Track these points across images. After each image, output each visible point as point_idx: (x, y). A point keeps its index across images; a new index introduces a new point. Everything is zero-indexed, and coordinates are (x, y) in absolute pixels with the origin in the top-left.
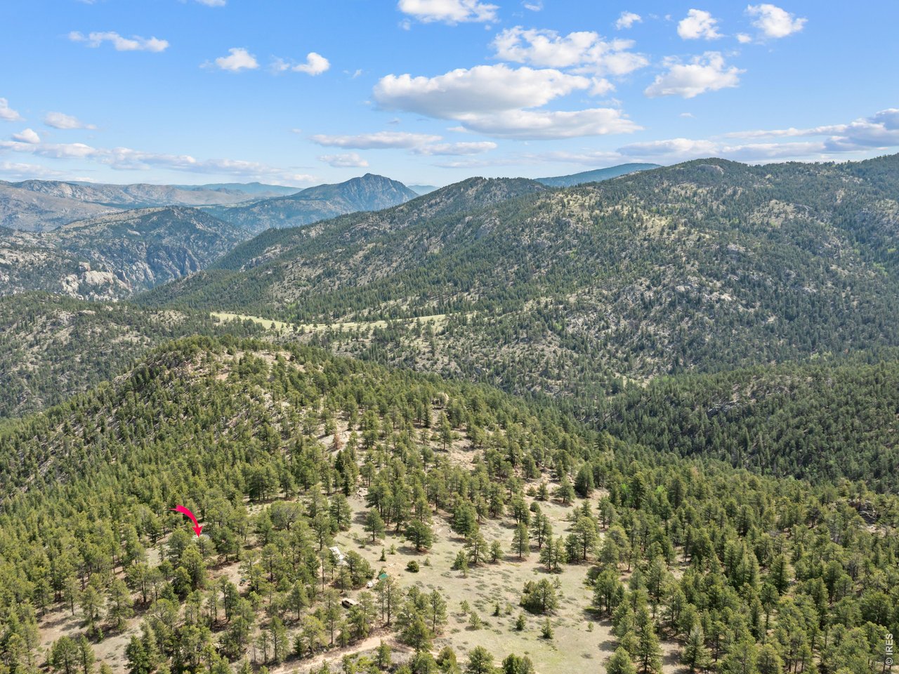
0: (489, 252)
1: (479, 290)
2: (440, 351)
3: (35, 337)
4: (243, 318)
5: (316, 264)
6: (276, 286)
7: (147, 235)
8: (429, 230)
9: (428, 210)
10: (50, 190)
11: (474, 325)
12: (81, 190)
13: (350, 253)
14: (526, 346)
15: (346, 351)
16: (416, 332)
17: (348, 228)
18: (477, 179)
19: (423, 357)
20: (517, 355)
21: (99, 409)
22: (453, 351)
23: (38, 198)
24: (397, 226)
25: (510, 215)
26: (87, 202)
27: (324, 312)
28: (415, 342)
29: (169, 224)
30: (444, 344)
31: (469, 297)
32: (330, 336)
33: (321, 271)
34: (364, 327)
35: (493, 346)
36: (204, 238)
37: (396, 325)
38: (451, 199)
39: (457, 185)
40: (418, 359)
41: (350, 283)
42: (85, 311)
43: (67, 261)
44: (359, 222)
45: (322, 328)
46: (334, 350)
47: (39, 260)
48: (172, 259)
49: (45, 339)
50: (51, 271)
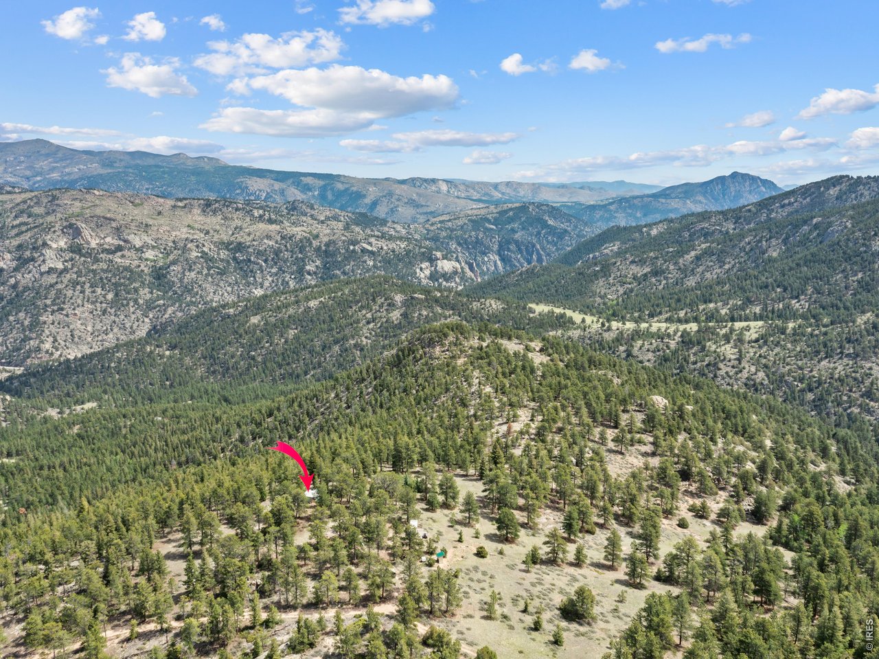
0: (832, 257)
1: (810, 298)
2: (748, 359)
3: (372, 315)
4: (558, 311)
5: (645, 263)
6: (601, 282)
7: (502, 228)
8: (770, 231)
9: (780, 210)
10: (429, 187)
11: (794, 335)
12: (456, 186)
13: (681, 253)
14: (851, 362)
15: (648, 350)
16: (727, 338)
17: (687, 227)
18: (842, 177)
19: (728, 364)
20: (837, 371)
21: (365, 380)
22: (764, 361)
23: (417, 194)
24: (741, 227)
25: (866, 217)
26: (458, 197)
27: (640, 310)
28: (723, 348)
29: (523, 219)
30: (755, 353)
31: (797, 305)
32: (636, 334)
33: (649, 270)
34: (672, 328)
35: (812, 359)
36: (554, 234)
37: (708, 328)
38: (808, 199)
39: (817, 185)
40: (721, 365)
41: (677, 284)
42: (416, 295)
43: (424, 250)
44: (700, 221)
45: (630, 326)
46: (636, 349)
47: (400, 248)
48: (521, 253)
49: (381, 317)
50: (409, 259)
